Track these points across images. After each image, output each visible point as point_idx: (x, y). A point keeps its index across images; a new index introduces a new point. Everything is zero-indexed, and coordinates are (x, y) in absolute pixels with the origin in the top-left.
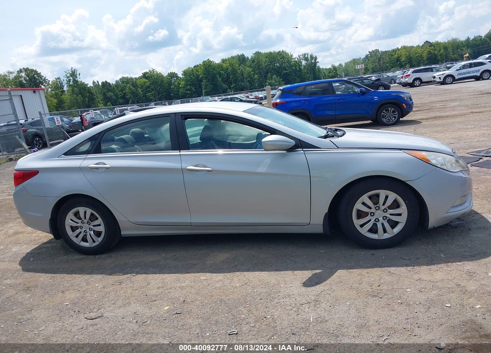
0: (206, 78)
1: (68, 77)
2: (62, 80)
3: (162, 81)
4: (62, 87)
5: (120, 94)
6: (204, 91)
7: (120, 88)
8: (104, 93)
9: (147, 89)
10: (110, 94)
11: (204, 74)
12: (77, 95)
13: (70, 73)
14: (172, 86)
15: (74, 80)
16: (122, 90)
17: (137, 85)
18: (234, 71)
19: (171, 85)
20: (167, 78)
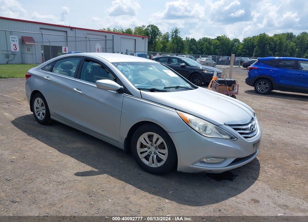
0: (258, 46)
1: (173, 33)
2: (169, 34)
3: (228, 43)
4: (168, 38)
5: (200, 47)
6: (254, 54)
7: (201, 44)
8: (191, 45)
9: (216, 47)
10: (194, 47)
11: (258, 43)
12: (175, 44)
13: (175, 30)
14: (233, 48)
15: (176, 35)
16: (201, 45)
17: (211, 44)
18: (281, 44)
19: (234, 46)
20: (232, 42)
